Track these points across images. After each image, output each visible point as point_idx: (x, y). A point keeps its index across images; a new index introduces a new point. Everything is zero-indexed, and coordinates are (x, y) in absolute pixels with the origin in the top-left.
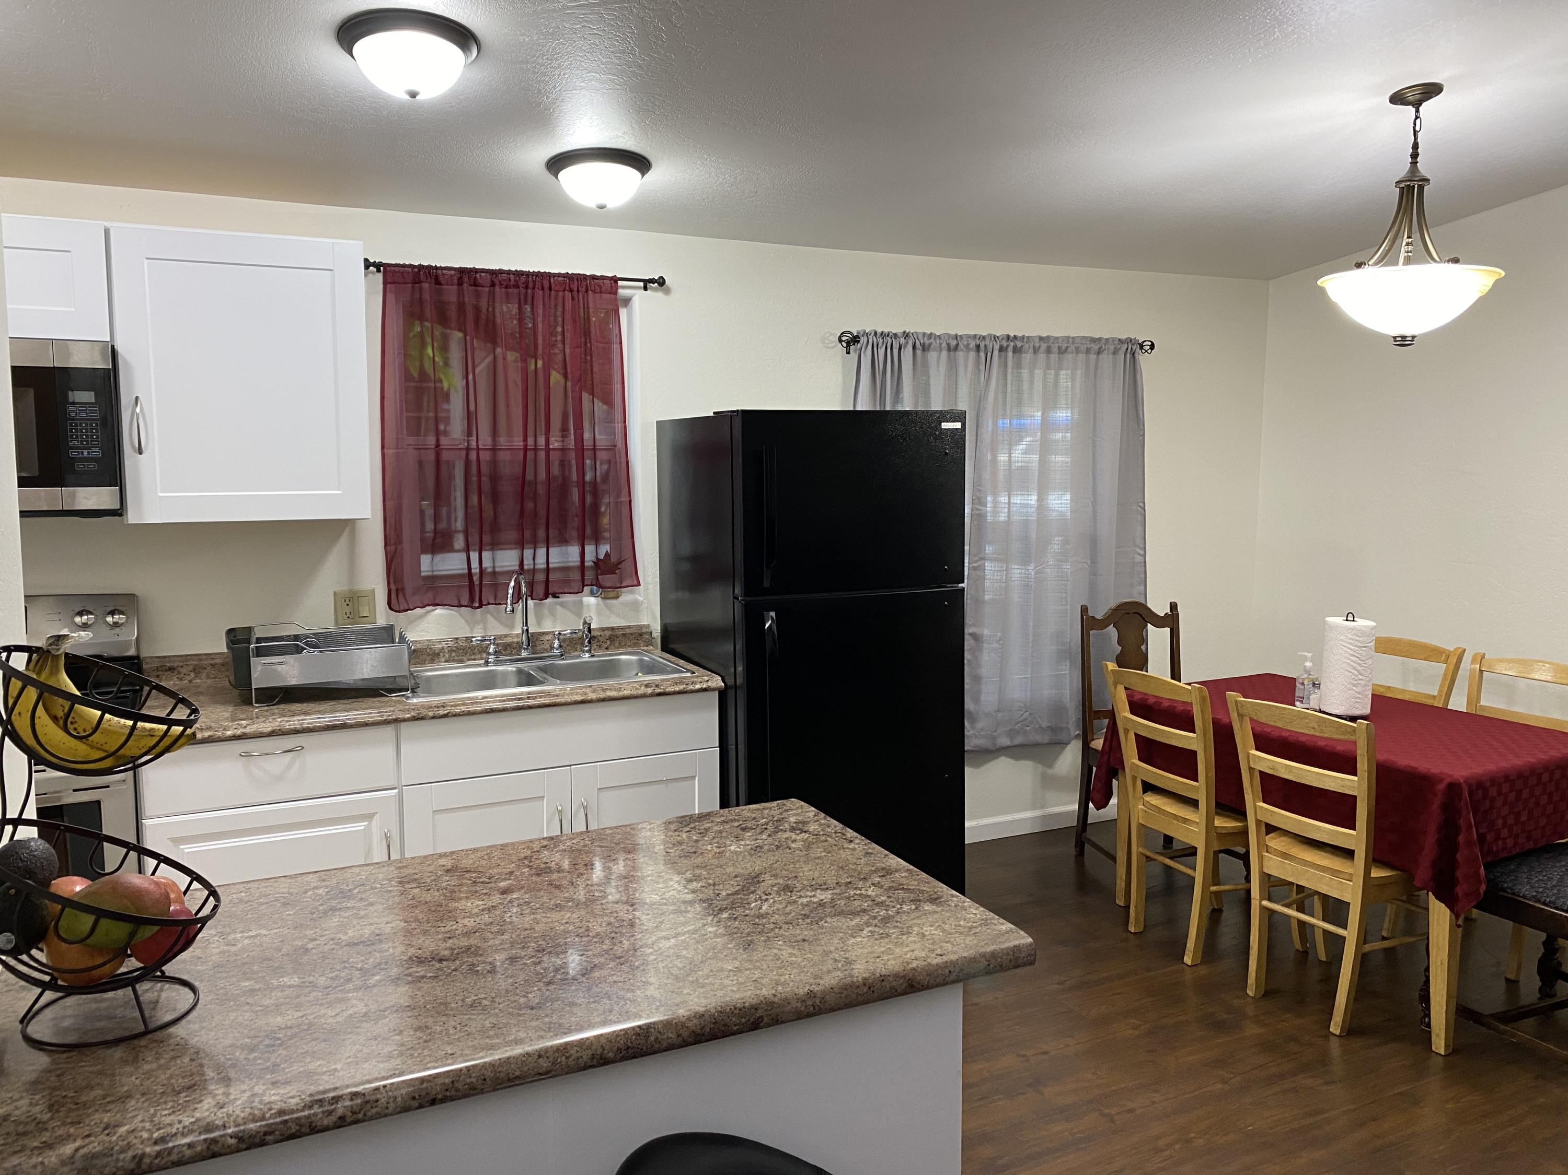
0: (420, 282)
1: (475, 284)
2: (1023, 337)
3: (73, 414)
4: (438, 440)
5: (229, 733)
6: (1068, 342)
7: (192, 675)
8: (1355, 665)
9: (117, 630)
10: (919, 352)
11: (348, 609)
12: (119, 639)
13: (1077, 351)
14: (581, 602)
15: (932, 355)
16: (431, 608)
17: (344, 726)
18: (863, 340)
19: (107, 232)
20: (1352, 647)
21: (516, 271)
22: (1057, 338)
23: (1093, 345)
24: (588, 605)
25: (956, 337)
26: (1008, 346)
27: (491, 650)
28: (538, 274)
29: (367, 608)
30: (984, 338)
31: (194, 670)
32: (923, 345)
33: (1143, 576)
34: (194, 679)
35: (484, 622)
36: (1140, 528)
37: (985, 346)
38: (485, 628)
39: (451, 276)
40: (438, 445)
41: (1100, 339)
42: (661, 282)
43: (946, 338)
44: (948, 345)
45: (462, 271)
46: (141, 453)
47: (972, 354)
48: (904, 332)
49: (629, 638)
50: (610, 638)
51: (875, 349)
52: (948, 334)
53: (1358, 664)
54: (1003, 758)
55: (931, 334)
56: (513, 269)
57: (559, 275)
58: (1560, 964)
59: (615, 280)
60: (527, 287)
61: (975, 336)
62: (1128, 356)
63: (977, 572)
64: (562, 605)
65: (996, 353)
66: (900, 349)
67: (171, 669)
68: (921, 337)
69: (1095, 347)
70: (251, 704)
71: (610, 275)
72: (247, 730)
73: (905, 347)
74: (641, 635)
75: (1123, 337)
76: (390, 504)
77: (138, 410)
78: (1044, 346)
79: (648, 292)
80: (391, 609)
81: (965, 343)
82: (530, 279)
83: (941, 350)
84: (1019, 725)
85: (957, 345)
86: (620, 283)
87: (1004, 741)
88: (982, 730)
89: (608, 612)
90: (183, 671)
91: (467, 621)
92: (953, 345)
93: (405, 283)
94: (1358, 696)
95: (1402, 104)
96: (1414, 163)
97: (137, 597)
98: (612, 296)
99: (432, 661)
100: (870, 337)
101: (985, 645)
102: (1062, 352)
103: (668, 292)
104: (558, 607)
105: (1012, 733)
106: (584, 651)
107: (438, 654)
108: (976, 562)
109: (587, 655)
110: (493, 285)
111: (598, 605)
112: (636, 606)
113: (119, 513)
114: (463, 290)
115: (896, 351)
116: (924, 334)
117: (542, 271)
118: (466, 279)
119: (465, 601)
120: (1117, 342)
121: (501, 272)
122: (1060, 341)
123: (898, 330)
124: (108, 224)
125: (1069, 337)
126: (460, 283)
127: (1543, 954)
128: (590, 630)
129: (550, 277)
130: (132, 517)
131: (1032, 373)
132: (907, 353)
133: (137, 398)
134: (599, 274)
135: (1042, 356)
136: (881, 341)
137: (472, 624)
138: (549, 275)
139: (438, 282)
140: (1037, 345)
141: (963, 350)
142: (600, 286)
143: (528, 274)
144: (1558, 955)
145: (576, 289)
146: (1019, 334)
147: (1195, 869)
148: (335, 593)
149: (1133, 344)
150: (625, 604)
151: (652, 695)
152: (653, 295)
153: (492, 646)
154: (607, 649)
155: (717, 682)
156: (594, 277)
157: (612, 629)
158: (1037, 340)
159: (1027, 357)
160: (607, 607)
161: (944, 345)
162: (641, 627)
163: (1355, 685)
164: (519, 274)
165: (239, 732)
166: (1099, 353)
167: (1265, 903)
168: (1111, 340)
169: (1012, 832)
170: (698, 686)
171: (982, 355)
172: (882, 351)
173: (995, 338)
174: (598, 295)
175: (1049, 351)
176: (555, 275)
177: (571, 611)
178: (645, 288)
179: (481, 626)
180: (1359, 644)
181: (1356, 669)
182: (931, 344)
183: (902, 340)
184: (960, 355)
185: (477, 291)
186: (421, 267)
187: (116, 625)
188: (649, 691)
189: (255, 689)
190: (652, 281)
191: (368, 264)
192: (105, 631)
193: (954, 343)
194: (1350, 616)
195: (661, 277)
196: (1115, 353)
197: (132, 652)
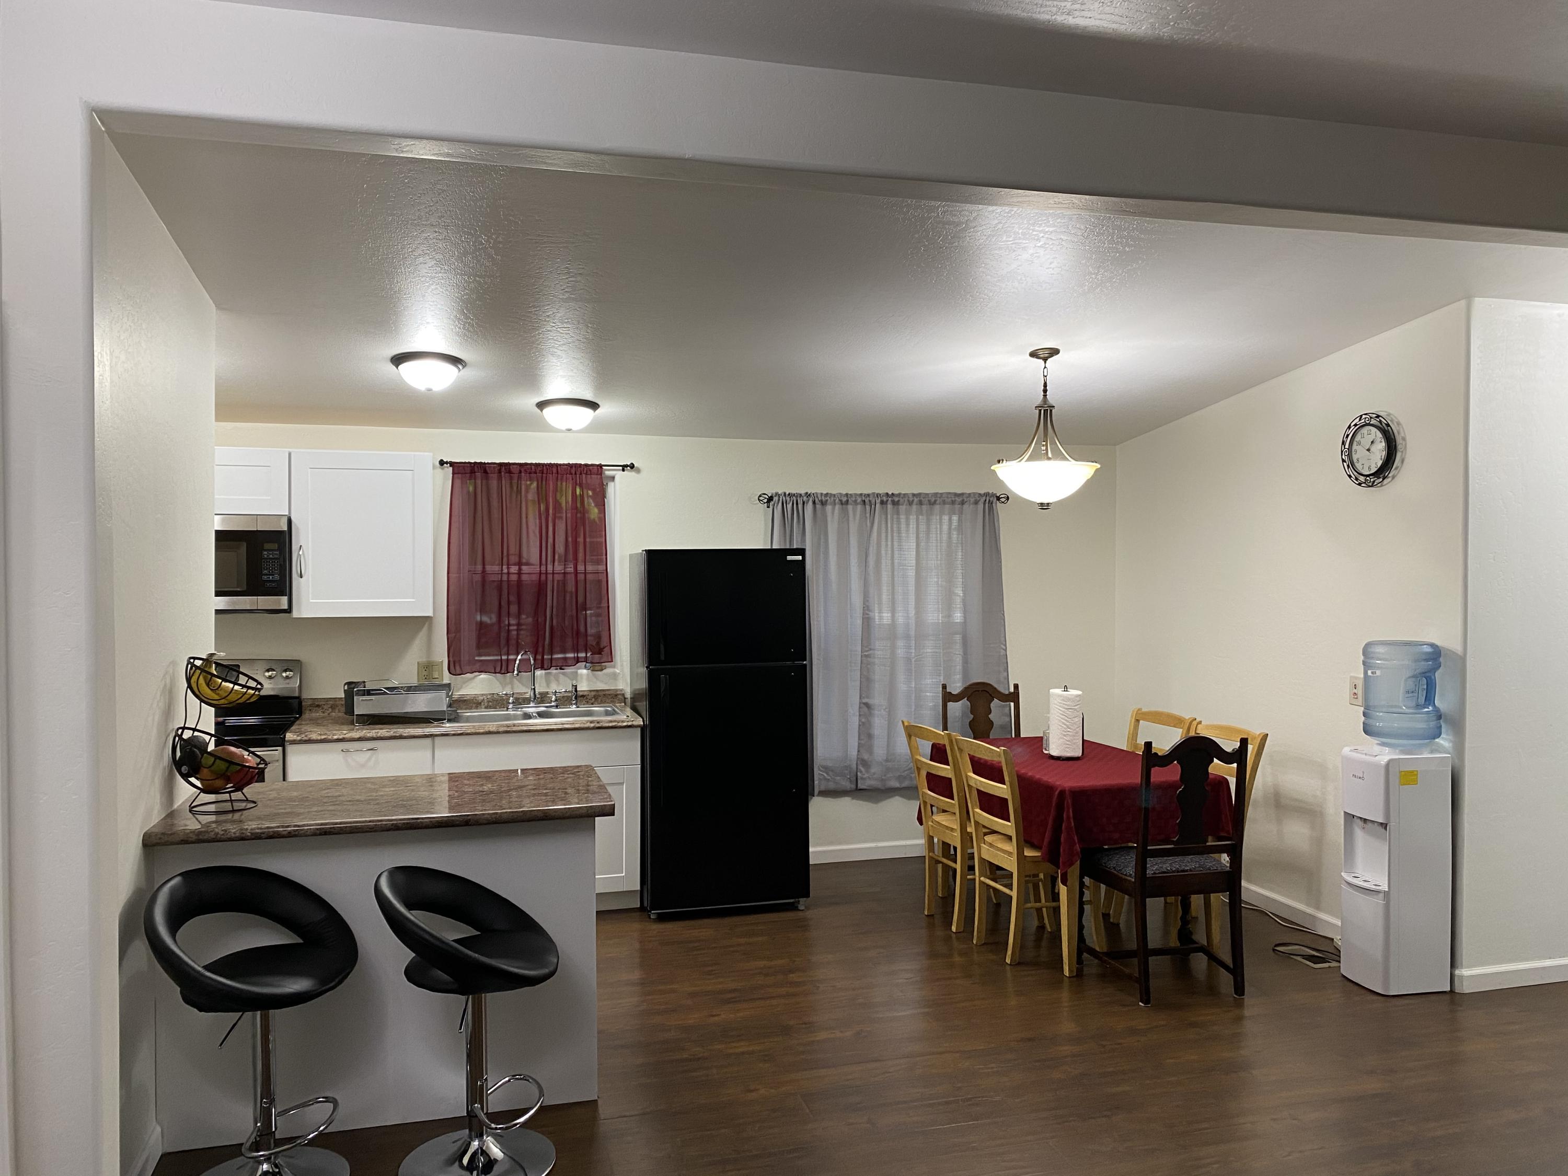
0: (475, 472)
1: (510, 472)
2: (900, 494)
3: (266, 556)
4: (484, 568)
5: (335, 737)
6: (937, 497)
7: (330, 710)
8: (1063, 721)
9: (288, 681)
10: (818, 506)
11: (425, 673)
12: (288, 686)
13: (944, 503)
14: (577, 672)
15: (829, 508)
16: (477, 674)
17: (401, 737)
18: (776, 499)
19: (290, 454)
20: (1061, 709)
21: (536, 463)
22: (927, 494)
23: (957, 499)
24: (581, 675)
25: (847, 495)
26: (887, 501)
27: (510, 701)
28: (551, 465)
29: (437, 672)
30: (869, 495)
31: (331, 707)
32: (821, 502)
33: (1005, 665)
34: (331, 712)
35: (512, 683)
36: (1002, 628)
37: (870, 501)
38: (512, 688)
39: (494, 467)
40: (484, 571)
41: (962, 494)
42: (632, 466)
43: (839, 496)
44: (841, 501)
45: (501, 465)
46: (301, 577)
47: (859, 507)
48: (807, 493)
49: (608, 698)
50: (594, 696)
51: (785, 505)
52: (840, 493)
53: (1066, 720)
54: (897, 798)
55: (827, 493)
56: (534, 462)
57: (564, 465)
58: (1191, 933)
59: (601, 466)
60: (543, 473)
61: (861, 495)
62: (987, 505)
63: (868, 659)
64: (564, 674)
65: (878, 505)
66: (804, 503)
67: (318, 706)
68: (819, 496)
69: (959, 500)
70: (353, 724)
71: (598, 463)
72: (346, 736)
73: (807, 503)
74: (616, 695)
75: (982, 492)
76: (452, 608)
77: (301, 553)
78: (916, 500)
79: (625, 472)
80: (450, 673)
81: (854, 499)
82: (545, 468)
83: (835, 504)
84: (906, 772)
85: (848, 501)
86: (604, 467)
87: (894, 784)
88: (874, 774)
89: (595, 680)
90: (325, 707)
91: (500, 683)
92: (845, 501)
93: (465, 473)
94: (1068, 743)
95: (1036, 358)
96: (1045, 396)
97: (301, 662)
98: (599, 476)
99: (477, 707)
100: (781, 497)
101: (876, 712)
102: (932, 504)
103: (639, 471)
104: (561, 675)
105: (900, 778)
106: (572, 704)
107: (481, 703)
108: (867, 651)
109: (574, 706)
110: (520, 472)
111: (588, 675)
112: (615, 676)
113: (289, 611)
114: (501, 475)
115: (800, 506)
116: (822, 494)
117: (552, 463)
118: (503, 469)
119: (498, 669)
120: (977, 496)
121: (526, 464)
122: (930, 496)
123: (803, 492)
124: (290, 450)
125: (937, 493)
126: (500, 472)
127: (1181, 926)
128: (576, 691)
129: (557, 467)
130: (295, 614)
131: (907, 519)
132: (809, 506)
133: (301, 546)
134: (590, 463)
135: (914, 507)
136: (788, 499)
137: (504, 685)
138: (557, 465)
139: (485, 472)
140: (911, 499)
141: (851, 504)
142: (590, 470)
143: (543, 465)
144: (1190, 926)
145: (574, 473)
146: (896, 492)
147: (956, 862)
148: (418, 663)
149: (991, 497)
150: (607, 675)
151: (594, 728)
152: (628, 473)
153: (511, 698)
154: (592, 704)
155: (640, 722)
156: (586, 465)
157: (597, 691)
158: (911, 496)
159: (903, 508)
160: (594, 675)
161: (837, 501)
162: (617, 690)
163: (1065, 735)
164: (537, 465)
165: (341, 737)
166: (963, 503)
167: (982, 879)
168: (972, 495)
169: (905, 854)
170: (625, 724)
171: (868, 507)
172: (789, 506)
173: (878, 495)
174: (589, 476)
175: (921, 503)
176: (560, 465)
177: (569, 678)
178: (623, 470)
179: (510, 686)
180: (1066, 707)
181: (1065, 725)
182: (827, 500)
183: (805, 498)
184: (850, 507)
185: (510, 476)
186: (475, 463)
187: (287, 677)
188: (592, 725)
189: (357, 715)
190: (626, 466)
191: (442, 463)
192: (281, 681)
193: (844, 499)
194: (1066, 688)
195: (632, 464)
196: (976, 503)
197: (297, 694)
